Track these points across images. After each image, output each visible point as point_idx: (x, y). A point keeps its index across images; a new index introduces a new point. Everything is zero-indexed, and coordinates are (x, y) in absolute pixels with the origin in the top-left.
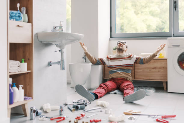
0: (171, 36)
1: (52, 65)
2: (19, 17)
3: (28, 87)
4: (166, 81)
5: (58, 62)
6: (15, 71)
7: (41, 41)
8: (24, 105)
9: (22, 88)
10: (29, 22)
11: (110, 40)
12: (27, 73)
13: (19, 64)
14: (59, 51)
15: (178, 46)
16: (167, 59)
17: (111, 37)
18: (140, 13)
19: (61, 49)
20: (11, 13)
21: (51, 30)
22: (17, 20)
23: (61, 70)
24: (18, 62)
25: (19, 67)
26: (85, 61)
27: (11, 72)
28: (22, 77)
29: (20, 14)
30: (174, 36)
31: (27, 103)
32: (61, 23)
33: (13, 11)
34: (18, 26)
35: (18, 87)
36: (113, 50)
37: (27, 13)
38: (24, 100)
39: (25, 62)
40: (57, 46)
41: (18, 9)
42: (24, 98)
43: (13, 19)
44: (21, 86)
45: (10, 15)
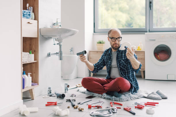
0: (147, 32)
1: (51, 56)
2: (29, 15)
3: (34, 75)
4: (144, 70)
5: (57, 53)
6: (27, 61)
7: (43, 36)
8: (32, 90)
9: (30, 75)
10: (35, 19)
11: (93, 34)
12: (34, 63)
13: (28, 55)
14: (58, 44)
15: (154, 40)
16: (144, 52)
17: (94, 32)
18: (110, 9)
19: (60, 43)
20: (24, 12)
21: (50, 26)
22: (27, 18)
23: (59, 60)
24: (28, 53)
25: (28, 58)
26: (72, 53)
27: (23, 62)
28: (28, 66)
29: (30, 13)
30: (149, 31)
31: (33, 88)
32: (57, 20)
33: (25, 10)
34: (29, 23)
35: (27, 75)
36: (97, 43)
37: (33, 12)
38: (32, 86)
39: (32, 54)
40: (56, 40)
41: (28, 9)
42: (32, 84)
43: (25, 17)
44: (29, 74)
45: (23, 14)
